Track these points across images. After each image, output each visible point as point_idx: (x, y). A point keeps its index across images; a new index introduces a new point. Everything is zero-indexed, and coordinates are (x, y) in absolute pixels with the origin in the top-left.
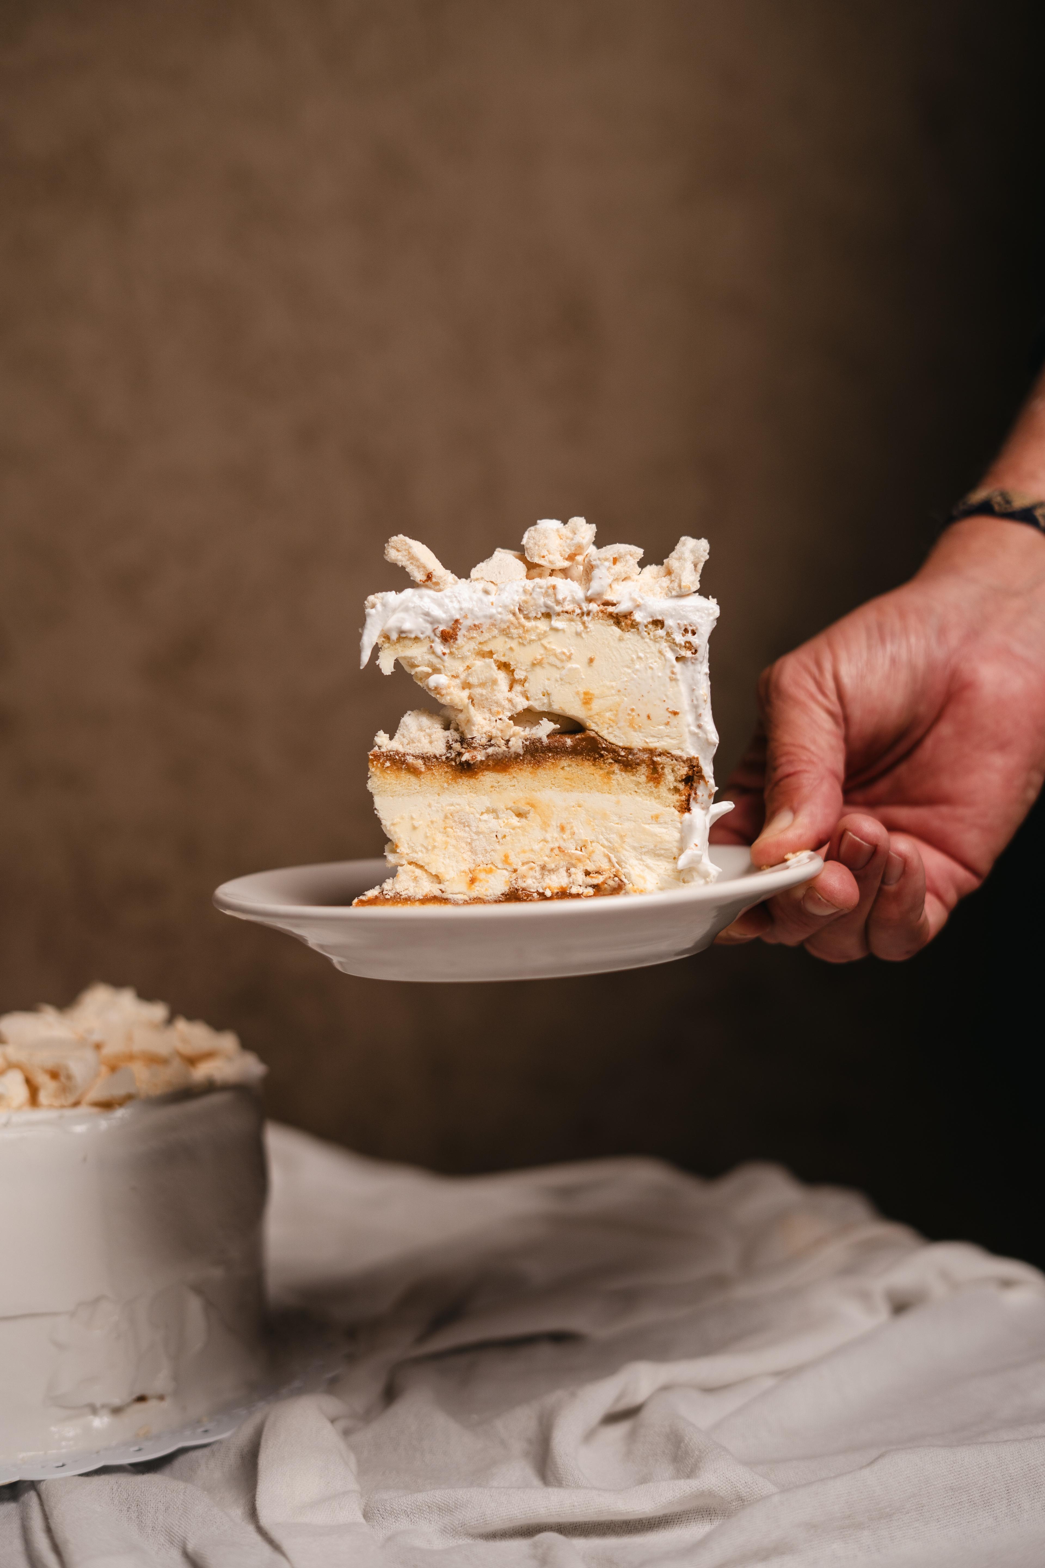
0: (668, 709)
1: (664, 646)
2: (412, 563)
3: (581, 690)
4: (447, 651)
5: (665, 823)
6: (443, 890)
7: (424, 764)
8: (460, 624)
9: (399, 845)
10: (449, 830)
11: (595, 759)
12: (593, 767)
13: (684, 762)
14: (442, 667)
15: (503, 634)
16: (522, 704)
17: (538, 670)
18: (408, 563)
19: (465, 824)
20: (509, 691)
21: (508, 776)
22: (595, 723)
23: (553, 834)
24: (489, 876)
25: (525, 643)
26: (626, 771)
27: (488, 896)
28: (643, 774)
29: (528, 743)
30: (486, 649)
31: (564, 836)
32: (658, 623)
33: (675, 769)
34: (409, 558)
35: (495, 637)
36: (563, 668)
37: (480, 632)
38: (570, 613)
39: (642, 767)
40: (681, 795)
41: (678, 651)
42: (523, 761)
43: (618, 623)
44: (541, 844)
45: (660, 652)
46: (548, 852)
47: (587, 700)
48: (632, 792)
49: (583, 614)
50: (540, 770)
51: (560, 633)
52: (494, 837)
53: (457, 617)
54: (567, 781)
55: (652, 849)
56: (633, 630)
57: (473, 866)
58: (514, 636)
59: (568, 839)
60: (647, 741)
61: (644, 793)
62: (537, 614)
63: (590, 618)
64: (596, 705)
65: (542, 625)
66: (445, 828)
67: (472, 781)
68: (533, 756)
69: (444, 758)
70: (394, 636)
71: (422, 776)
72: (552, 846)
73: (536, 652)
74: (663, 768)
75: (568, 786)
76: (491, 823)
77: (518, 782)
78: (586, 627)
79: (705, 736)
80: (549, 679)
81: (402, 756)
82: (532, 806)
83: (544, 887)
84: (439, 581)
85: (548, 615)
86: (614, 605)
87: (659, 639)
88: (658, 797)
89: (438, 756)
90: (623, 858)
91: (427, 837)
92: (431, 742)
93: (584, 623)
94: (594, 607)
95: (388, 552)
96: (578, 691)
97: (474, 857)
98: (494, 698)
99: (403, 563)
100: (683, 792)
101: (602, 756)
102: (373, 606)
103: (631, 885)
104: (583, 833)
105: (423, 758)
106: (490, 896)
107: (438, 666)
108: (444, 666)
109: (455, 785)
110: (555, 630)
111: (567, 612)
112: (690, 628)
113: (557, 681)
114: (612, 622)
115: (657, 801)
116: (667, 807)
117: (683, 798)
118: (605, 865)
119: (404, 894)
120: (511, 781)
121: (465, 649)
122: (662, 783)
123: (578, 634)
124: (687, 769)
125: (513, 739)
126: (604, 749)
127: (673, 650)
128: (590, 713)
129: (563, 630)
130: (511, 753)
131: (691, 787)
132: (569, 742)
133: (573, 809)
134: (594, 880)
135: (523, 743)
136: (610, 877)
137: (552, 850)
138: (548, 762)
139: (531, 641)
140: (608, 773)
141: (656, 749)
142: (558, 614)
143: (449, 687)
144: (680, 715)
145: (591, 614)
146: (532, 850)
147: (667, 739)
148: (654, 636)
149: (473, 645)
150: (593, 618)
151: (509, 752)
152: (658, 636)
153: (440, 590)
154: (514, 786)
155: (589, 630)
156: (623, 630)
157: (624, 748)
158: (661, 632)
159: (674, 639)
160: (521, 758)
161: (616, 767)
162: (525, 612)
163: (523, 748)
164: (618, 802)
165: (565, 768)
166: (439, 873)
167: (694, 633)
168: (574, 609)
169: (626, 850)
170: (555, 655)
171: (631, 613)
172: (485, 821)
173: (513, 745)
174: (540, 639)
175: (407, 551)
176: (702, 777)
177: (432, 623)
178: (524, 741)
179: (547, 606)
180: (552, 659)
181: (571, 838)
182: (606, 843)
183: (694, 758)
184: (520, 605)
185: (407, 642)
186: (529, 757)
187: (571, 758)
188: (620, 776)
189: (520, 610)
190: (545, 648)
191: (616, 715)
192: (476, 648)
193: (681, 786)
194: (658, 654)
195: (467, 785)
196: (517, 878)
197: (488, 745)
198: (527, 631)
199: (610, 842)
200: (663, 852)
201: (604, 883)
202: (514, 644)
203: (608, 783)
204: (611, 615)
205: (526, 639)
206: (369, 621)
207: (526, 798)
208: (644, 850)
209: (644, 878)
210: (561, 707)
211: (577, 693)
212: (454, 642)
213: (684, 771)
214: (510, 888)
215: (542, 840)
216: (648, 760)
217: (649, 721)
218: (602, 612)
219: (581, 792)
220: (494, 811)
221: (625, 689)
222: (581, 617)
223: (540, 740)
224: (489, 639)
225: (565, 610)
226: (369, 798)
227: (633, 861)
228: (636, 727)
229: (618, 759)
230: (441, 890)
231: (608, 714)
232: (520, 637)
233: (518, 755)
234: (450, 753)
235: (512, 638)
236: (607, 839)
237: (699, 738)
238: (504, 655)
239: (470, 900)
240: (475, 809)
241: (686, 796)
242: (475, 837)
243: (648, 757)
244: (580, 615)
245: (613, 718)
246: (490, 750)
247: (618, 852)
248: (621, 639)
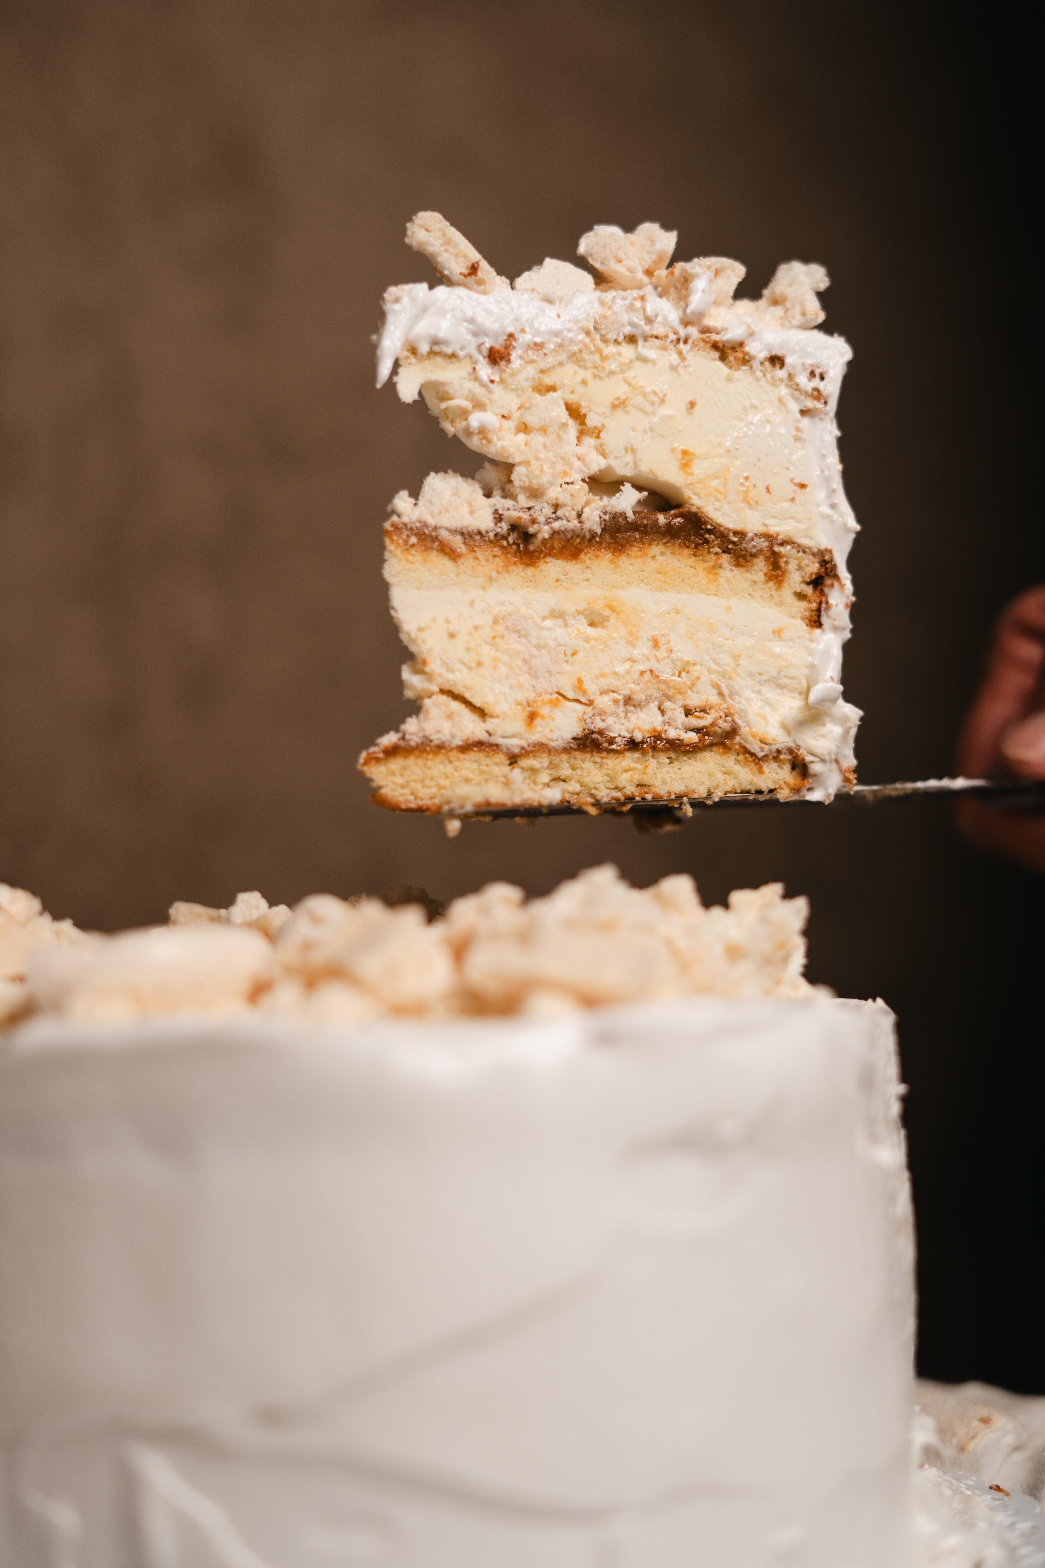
0: (792, 480)
1: (784, 391)
2: (446, 250)
3: (679, 446)
4: (496, 378)
5: (791, 639)
6: (491, 731)
7: (465, 543)
8: (515, 340)
9: (429, 659)
10: (498, 640)
11: (697, 546)
12: (693, 558)
13: (814, 554)
14: (487, 401)
15: (573, 362)
16: (597, 463)
17: (619, 413)
18: (442, 249)
19: (521, 633)
20: (577, 445)
21: (579, 566)
22: (698, 495)
23: (643, 649)
24: (556, 711)
25: (603, 375)
26: (738, 565)
27: (553, 741)
28: (761, 570)
29: (607, 517)
30: (548, 381)
31: (658, 654)
32: (776, 361)
33: (803, 565)
34: (444, 242)
35: (561, 364)
36: (654, 414)
37: (542, 354)
38: (661, 339)
39: (760, 560)
40: (810, 602)
41: (803, 401)
42: (600, 543)
43: (723, 358)
44: (627, 666)
45: (780, 400)
46: (636, 676)
47: (686, 459)
48: (746, 595)
49: (678, 340)
50: (623, 558)
51: (650, 365)
52: (561, 654)
53: (510, 330)
54: (659, 576)
55: (774, 677)
56: (744, 368)
57: (531, 696)
58: (587, 364)
59: (663, 659)
60: (767, 522)
61: (761, 597)
62: (618, 335)
63: (688, 346)
64: (699, 469)
65: (627, 351)
66: (494, 637)
67: (530, 571)
68: (613, 537)
69: (491, 535)
70: (424, 348)
71: (462, 560)
72: (642, 668)
73: (617, 388)
74: (787, 563)
75: (662, 583)
76: (554, 632)
77: (594, 574)
78: (683, 359)
79: (841, 520)
80: (633, 430)
81: (433, 531)
82: (613, 610)
83: (631, 729)
84: (486, 278)
85: (631, 339)
86: (718, 333)
87: (778, 382)
88: (781, 604)
89: (484, 532)
90: (737, 688)
91: (468, 650)
92: (471, 513)
93: (680, 353)
94: (693, 332)
95: (413, 232)
96: (674, 448)
97: (534, 682)
98: (560, 451)
99: (436, 248)
100: (812, 599)
101: (707, 541)
102: (397, 300)
103: (748, 729)
104: (683, 651)
105: (462, 534)
106: (557, 740)
107: (483, 399)
108: (491, 400)
109: (506, 575)
110: (644, 360)
111: (657, 337)
112: (817, 372)
113: (645, 432)
114: (716, 355)
115: (779, 608)
116: (792, 618)
117: (814, 606)
118: (714, 699)
119: (436, 738)
120: (583, 573)
121: (521, 377)
122: (785, 584)
123: (673, 368)
124: (817, 565)
125: (586, 510)
126: (709, 532)
127: (796, 399)
128: (690, 479)
129: (654, 362)
130: (585, 531)
131: (822, 592)
132: (662, 519)
133: (669, 616)
134: (699, 721)
135: (600, 518)
136: (721, 717)
137: (642, 673)
138: (635, 546)
139: (612, 373)
140: (714, 568)
141: (778, 535)
142: (646, 339)
143: (500, 430)
144: (808, 489)
145: (690, 341)
146: (615, 673)
147: (790, 521)
148: (772, 377)
149: (531, 371)
150: (692, 349)
151: (582, 529)
152: (777, 378)
153: (485, 293)
154: (588, 580)
155: (686, 363)
156: (731, 368)
157: (736, 533)
158: (781, 374)
159: (797, 385)
160: (598, 539)
161: (725, 558)
162: (603, 332)
163: (601, 524)
164: (729, 609)
165: (657, 557)
166: (487, 703)
167: (822, 378)
168: (666, 333)
169: (741, 677)
170: (644, 395)
171: (741, 344)
172: (549, 629)
173: (588, 519)
174: (622, 372)
175: (441, 232)
176: (836, 577)
177: (475, 334)
178: (602, 515)
179: (632, 324)
180: (639, 400)
181: (668, 657)
182: (714, 667)
183: (827, 550)
184: (595, 322)
185: (439, 360)
186: (607, 537)
187: (665, 543)
188: (729, 573)
189: (595, 328)
190: (630, 385)
191: (725, 485)
192: (536, 377)
193: (809, 590)
194: (777, 404)
195: (523, 577)
196: (594, 715)
197: (552, 518)
198: (604, 358)
199: (718, 664)
200: (788, 681)
201: (713, 724)
202: (588, 375)
203: (714, 581)
204: (715, 346)
205: (604, 369)
206: (391, 319)
207: (606, 598)
208: (764, 677)
209: (764, 718)
210: (651, 470)
211: (673, 450)
212: (506, 366)
213: (813, 567)
214: (584, 730)
215: (628, 660)
216: (768, 551)
217: (768, 495)
218: (703, 340)
219: (679, 593)
220: (557, 615)
221: (737, 449)
222: (675, 346)
223: (623, 515)
224: (554, 367)
225: (655, 333)
226: (384, 588)
227: (748, 694)
228: (752, 502)
229: (727, 548)
230: (487, 732)
231: (715, 483)
232: (595, 367)
233: (593, 535)
234: (500, 527)
235: (585, 368)
236: (714, 661)
237: (833, 522)
238: (573, 392)
239: (529, 746)
240: (535, 611)
241: (817, 603)
242: (534, 651)
243: (768, 546)
244: (674, 342)
245: (720, 488)
246: (556, 525)
247: (730, 678)
248: (729, 379)
